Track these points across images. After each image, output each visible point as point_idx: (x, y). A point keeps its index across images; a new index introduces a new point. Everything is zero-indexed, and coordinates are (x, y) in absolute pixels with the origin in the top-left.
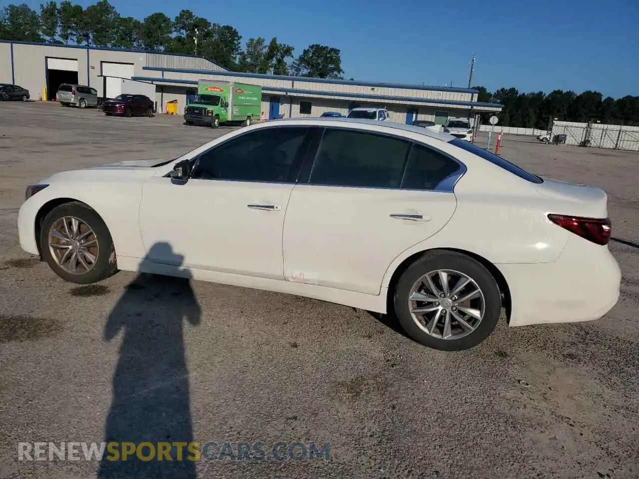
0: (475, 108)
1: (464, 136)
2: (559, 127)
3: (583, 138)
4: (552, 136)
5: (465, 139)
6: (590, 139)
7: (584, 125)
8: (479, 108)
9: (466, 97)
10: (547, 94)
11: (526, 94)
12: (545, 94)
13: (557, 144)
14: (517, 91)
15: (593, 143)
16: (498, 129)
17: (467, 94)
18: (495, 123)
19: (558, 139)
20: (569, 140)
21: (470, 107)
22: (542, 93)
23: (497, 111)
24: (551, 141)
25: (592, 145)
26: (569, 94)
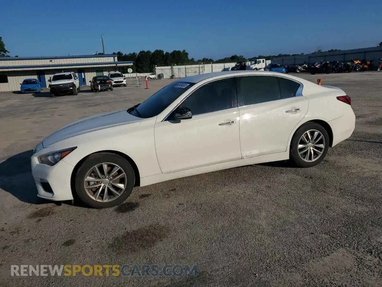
0: (118, 65)
1: (122, 82)
2: (159, 70)
3: (171, 74)
4: (157, 75)
5: (122, 83)
6: (174, 74)
7: (170, 67)
8: (120, 65)
9: (111, 60)
10: (138, 54)
11: (127, 55)
12: (137, 54)
13: (160, 79)
14: (122, 53)
15: (176, 76)
16: (134, 75)
17: (111, 58)
18: (131, 72)
19: (160, 76)
20: (165, 77)
21: (115, 65)
22: (135, 53)
23: (130, 65)
24: (157, 78)
25: (176, 77)
26: (148, 52)
